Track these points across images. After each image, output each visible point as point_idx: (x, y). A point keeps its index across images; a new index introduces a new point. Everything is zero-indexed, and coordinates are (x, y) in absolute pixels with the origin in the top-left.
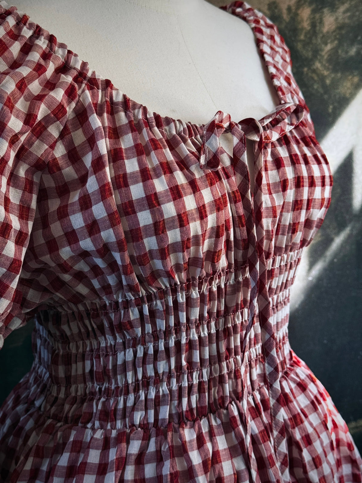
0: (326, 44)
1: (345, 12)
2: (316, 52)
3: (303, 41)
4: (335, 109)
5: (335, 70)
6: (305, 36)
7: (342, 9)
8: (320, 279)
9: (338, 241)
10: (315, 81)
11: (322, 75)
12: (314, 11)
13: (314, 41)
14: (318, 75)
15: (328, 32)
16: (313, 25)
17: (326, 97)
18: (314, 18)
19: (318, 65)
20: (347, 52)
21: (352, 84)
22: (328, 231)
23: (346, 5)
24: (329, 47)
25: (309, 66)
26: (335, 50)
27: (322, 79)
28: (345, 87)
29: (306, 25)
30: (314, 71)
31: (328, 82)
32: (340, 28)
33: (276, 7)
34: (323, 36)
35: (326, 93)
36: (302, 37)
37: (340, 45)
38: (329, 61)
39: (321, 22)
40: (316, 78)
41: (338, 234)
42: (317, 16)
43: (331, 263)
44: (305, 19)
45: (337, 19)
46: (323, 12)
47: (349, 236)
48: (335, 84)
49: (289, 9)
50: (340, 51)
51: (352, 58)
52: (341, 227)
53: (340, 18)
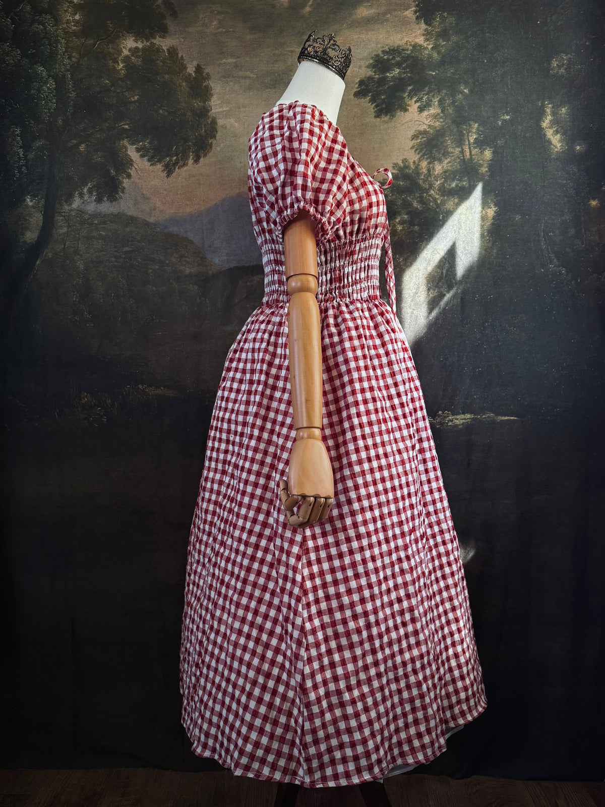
0: (437, 181)
1: (447, 163)
2: (431, 186)
3: (423, 179)
4: (443, 217)
5: (443, 195)
6: (424, 176)
7: (446, 161)
8: (437, 319)
9: (448, 296)
10: (431, 201)
11: (435, 198)
12: (429, 163)
13: (429, 179)
14: (432, 198)
15: (438, 174)
16: (429, 171)
17: (438, 210)
18: (429, 167)
19: (432, 192)
20: (450, 185)
21: (454, 203)
22: (442, 290)
23: (449, 160)
24: (439, 182)
25: (427, 193)
26: (443, 184)
27: (435, 200)
28: (450, 205)
29: (425, 171)
30: (430, 196)
31: (439, 202)
32: (445, 172)
33: (406, 162)
34: (435, 176)
35: (437, 208)
36: (422, 177)
37: (445, 181)
38: (439, 190)
39: (434, 169)
40: (431, 199)
41: (448, 292)
42: (431, 165)
43: (444, 309)
44: (424, 167)
45: (443, 167)
46: (434, 164)
47: (456, 293)
48: (443, 203)
49: (414, 162)
50: (446, 185)
51: (453, 187)
52: (450, 287)
53: (445, 166)
